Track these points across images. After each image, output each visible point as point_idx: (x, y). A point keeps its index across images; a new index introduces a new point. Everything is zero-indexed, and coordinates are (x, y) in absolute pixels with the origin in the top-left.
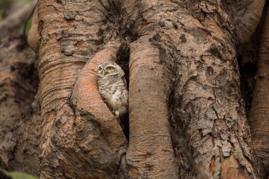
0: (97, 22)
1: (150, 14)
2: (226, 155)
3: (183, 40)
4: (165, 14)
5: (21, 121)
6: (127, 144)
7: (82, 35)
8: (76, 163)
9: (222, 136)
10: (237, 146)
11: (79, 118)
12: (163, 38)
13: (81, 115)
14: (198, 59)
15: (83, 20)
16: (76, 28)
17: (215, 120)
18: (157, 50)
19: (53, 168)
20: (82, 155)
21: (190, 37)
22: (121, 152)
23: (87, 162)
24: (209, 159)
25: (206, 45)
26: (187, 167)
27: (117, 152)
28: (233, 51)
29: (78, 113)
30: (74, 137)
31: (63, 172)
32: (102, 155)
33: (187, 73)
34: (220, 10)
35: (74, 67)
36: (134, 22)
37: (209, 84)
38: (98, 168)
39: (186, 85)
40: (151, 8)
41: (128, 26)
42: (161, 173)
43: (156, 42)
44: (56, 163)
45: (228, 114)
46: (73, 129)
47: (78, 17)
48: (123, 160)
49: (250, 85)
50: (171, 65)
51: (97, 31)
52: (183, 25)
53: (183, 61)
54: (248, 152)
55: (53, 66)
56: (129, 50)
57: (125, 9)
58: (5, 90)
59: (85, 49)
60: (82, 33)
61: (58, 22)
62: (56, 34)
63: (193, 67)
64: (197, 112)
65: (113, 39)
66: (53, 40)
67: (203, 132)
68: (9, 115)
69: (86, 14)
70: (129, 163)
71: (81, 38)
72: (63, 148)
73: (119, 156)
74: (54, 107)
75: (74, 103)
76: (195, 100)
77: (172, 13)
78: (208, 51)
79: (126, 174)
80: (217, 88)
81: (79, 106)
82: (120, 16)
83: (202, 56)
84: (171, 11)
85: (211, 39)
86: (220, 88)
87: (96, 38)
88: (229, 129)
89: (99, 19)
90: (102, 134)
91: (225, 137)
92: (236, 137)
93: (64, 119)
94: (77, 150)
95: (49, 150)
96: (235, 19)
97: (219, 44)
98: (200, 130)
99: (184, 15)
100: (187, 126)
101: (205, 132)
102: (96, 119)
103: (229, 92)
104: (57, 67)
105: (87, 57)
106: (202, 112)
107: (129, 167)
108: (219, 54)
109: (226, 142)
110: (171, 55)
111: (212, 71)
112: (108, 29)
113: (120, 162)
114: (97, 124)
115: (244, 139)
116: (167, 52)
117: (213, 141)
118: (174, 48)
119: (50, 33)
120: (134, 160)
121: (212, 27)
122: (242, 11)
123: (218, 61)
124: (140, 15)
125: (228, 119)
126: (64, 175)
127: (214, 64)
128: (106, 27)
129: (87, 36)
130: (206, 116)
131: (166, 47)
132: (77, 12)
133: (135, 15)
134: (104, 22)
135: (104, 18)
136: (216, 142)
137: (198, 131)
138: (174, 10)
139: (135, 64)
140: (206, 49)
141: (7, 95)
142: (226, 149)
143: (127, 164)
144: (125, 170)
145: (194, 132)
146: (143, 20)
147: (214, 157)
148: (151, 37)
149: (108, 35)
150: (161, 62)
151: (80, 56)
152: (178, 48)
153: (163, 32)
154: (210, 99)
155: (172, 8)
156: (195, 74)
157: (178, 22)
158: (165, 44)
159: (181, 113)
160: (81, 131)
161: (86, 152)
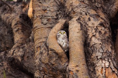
0: (55, 11)
1: (76, 9)
2: (107, 67)
3: (89, 19)
4: (82, 9)
5: (26, 44)
6: (68, 61)
7: (50, 16)
8: (49, 69)
9: (105, 59)
10: (111, 63)
11: (50, 52)
12: (81, 19)
13: (51, 50)
14: (95, 28)
15: (50, 10)
16: (47, 13)
17: (102, 53)
18: (79, 24)
19: (40, 70)
20: (51, 66)
21: (92, 19)
22: (66, 64)
23: (53, 68)
24: (101, 68)
25: (98, 22)
26: (92, 70)
27: (65, 64)
28: (109, 23)
29: (49, 50)
30: (48, 59)
31: (44, 72)
32: (59, 66)
33: (91, 34)
34: (103, 6)
35: (47, 29)
36: (70, 12)
37: (100, 38)
38: (58, 71)
39: (91, 38)
40: (77, 7)
41: (68, 13)
42: (82, 73)
43: (79, 21)
44: (41, 69)
45: (108, 50)
46: (48, 56)
47: (48, 9)
48: (67, 68)
49: (115, 32)
50: (85, 31)
51: (56, 14)
52: (89, 13)
53: (90, 29)
54: (115, 65)
55: (39, 29)
56: (68, 24)
57: (66, 6)
58: (17, 26)
59: (51, 22)
60: (50, 15)
61: (40, 11)
62: (39, 16)
63: (94, 31)
64: (95, 49)
65: (62, 18)
66: (39, 18)
67: (98, 57)
68: (20, 38)
69: (51, 8)
70: (69, 69)
71: (49, 17)
72: (44, 63)
73: (65, 66)
74: (39, 45)
75: (48, 45)
76: (94, 44)
77: (85, 9)
78: (99, 24)
79: (68, 73)
80: (103, 39)
81: (50, 47)
82: (64, 9)
83: (97, 27)
84: (84, 8)
85: (100, 19)
86: (104, 39)
87: (55, 17)
88: (108, 56)
89: (56, 9)
90: (59, 57)
91: (106, 59)
92: (111, 59)
93: (44, 51)
94: (50, 64)
95: (39, 63)
96: (109, 8)
97: (103, 21)
98: (97, 57)
99: (89, 9)
100: (92, 54)
101: (99, 57)
102: (56, 52)
103: (108, 41)
104: (40, 29)
105: (52, 25)
106: (97, 49)
107: (70, 71)
108: (103, 25)
109: (107, 62)
110: (85, 26)
111: (101, 32)
112: (60, 14)
113: (66, 69)
114: (57, 54)
115: (114, 59)
116: (83, 25)
117: (102, 61)
118: (86, 23)
119: (37, 15)
120: (72, 68)
121: (100, 13)
122: (112, 5)
123: (103, 28)
124: (72, 9)
125: (108, 52)
126: (44, 73)
127: (101, 29)
128: (59, 13)
129: (52, 17)
130: (99, 51)
131: (83, 23)
132: (48, 7)
133: (70, 9)
134: (58, 11)
135: (58, 9)
136: (103, 61)
137: (96, 57)
138: (86, 7)
139: (71, 30)
140: (98, 24)
141: (18, 29)
142: (107, 64)
143: (69, 70)
144: (68, 72)
145: (94, 57)
146: (74, 11)
147: (102, 67)
148: (77, 19)
149: (60, 16)
150: (81, 30)
151: (49, 25)
152: (87, 23)
153: (81, 17)
154: (100, 44)
155: (85, 6)
156: (94, 34)
157: (87, 12)
158: (83, 22)
159: (89, 49)
160: (51, 57)
161: (53, 65)
